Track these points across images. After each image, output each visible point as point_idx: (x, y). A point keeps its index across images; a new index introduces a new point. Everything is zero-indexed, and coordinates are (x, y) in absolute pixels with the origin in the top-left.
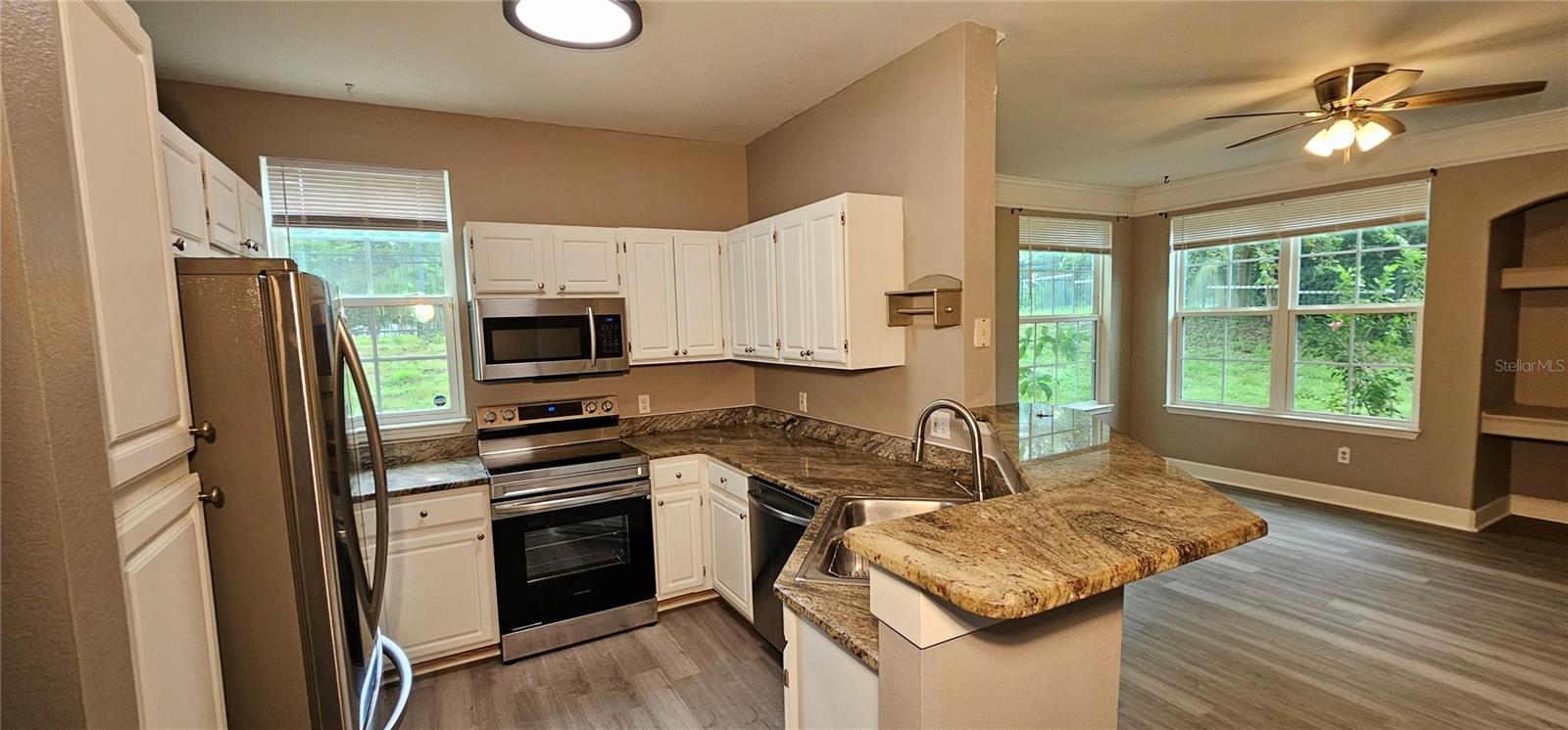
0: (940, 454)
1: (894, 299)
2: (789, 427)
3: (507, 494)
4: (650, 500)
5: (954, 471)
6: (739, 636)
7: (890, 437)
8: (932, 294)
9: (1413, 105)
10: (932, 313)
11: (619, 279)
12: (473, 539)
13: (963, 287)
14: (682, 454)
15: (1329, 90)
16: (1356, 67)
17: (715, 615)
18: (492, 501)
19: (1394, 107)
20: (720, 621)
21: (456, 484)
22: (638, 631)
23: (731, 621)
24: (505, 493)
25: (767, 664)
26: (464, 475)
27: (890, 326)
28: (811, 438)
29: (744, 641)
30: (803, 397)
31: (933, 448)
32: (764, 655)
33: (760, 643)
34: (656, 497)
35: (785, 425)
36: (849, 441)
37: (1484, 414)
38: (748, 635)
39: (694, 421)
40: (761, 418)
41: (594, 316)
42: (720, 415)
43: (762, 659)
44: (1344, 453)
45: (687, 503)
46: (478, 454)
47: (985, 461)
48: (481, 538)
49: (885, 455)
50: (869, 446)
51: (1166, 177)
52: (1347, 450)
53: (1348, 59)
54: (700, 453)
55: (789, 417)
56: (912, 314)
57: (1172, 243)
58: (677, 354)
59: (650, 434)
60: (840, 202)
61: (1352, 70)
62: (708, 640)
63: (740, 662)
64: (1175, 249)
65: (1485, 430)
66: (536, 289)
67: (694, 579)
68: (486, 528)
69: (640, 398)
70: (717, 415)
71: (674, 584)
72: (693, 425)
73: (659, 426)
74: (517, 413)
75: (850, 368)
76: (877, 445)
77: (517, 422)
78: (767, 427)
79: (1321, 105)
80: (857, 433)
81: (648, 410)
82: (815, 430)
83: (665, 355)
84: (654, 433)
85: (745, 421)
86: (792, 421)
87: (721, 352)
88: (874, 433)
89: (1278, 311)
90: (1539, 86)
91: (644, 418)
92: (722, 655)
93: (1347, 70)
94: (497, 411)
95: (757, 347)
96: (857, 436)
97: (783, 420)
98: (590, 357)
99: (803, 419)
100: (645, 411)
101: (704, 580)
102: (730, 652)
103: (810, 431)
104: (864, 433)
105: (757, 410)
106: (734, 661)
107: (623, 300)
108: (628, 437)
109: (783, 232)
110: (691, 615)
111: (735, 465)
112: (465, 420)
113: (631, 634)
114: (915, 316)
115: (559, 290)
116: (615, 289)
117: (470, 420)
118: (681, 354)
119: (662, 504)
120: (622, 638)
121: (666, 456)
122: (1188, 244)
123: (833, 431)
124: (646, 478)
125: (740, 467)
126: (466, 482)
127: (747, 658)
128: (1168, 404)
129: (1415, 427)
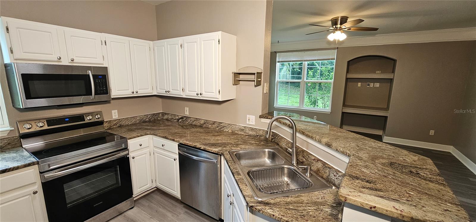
0: (252, 130)
1: (237, 74)
2: (180, 120)
3: (51, 168)
4: (129, 157)
5: (258, 136)
6: (173, 204)
7: (229, 124)
8: (254, 74)
9: (352, 30)
10: (254, 81)
11: (104, 58)
12: (30, 194)
13: (263, 72)
14: (142, 136)
15: (334, 22)
16: (341, 17)
17: (158, 197)
18: (41, 173)
19: (348, 30)
20: (162, 199)
21: (14, 167)
22: (126, 212)
23: (167, 198)
24: (50, 167)
25: (189, 214)
26: (18, 161)
27: (233, 85)
28: (192, 125)
29: (176, 206)
30: (187, 109)
31: (249, 128)
32: (186, 210)
33: (182, 205)
34: (131, 155)
35: (178, 120)
36: (210, 126)
37: (343, 108)
38: (176, 203)
39: (138, 120)
40: (166, 117)
41: (93, 75)
42: (149, 117)
43: (186, 212)
44: (315, 118)
45: (145, 155)
46: (21, 146)
47: (271, 132)
48: (35, 193)
49: (227, 131)
50: (219, 127)
51: (278, 41)
52: (316, 117)
53: (340, 15)
54: (149, 134)
55: (180, 117)
56: (240, 80)
57: (277, 60)
58: (133, 93)
59: (119, 127)
60: (218, 35)
61: (340, 17)
62: (161, 209)
63: (178, 216)
64: (278, 62)
65: (343, 111)
66: (56, 59)
67: (148, 185)
68: (38, 187)
69: (113, 111)
70: (148, 117)
71: (140, 189)
72: (138, 122)
73: (123, 123)
74: (46, 123)
75: (220, 100)
76: (224, 127)
77: (46, 127)
78: (169, 120)
79: (332, 25)
80: (214, 123)
81: (117, 117)
82: (193, 122)
83: (127, 93)
84: (121, 126)
85: (159, 118)
86: (182, 118)
87: (152, 92)
88: (222, 123)
89: (302, 81)
90: (376, 29)
91: (116, 120)
92: (169, 215)
93: (339, 17)
94: (33, 123)
95: (171, 90)
96: (214, 124)
97: (177, 118)
98: (91, 95)
99: (187, 117)
100: (115, 117)
101: (152, 185)
102: (172, 212)
103: (191, 122)
104: (217, 123)
105: (163, 114)
106: (176, 216)
107: (106, 68)
108: (108, 129)
109: (186, 44)
110: (148, 199)
111: (171, 139)
112: (9, 128)
113: (123, 215)
114: (240, 81)
115: (70, 61)
116: (102, 62)
117: (13, 129)
118: (135, 93)
119: (133, 158)
120: (119, 217)
121: (134, 137)
122: (281, 61)
123: (202, 122)
124: (126, 149)
125: (174, 140)
126: (22, 166)
127: (180, 214)
128: (275, 106)
129: (330, 111)
